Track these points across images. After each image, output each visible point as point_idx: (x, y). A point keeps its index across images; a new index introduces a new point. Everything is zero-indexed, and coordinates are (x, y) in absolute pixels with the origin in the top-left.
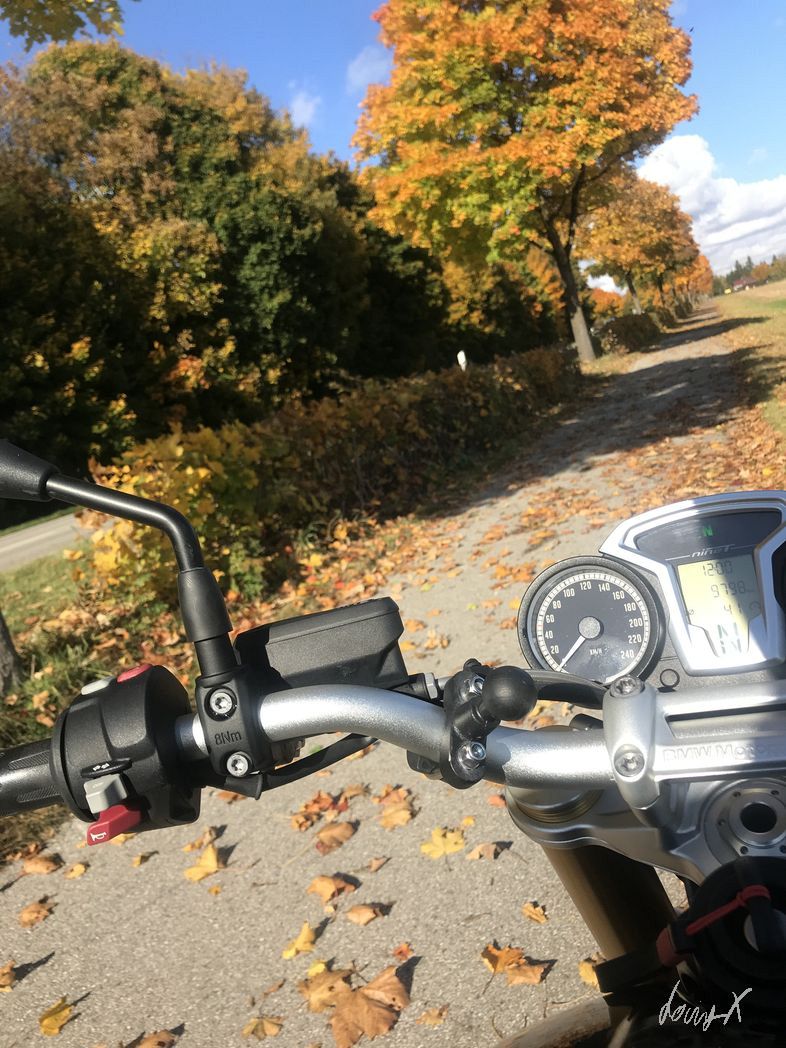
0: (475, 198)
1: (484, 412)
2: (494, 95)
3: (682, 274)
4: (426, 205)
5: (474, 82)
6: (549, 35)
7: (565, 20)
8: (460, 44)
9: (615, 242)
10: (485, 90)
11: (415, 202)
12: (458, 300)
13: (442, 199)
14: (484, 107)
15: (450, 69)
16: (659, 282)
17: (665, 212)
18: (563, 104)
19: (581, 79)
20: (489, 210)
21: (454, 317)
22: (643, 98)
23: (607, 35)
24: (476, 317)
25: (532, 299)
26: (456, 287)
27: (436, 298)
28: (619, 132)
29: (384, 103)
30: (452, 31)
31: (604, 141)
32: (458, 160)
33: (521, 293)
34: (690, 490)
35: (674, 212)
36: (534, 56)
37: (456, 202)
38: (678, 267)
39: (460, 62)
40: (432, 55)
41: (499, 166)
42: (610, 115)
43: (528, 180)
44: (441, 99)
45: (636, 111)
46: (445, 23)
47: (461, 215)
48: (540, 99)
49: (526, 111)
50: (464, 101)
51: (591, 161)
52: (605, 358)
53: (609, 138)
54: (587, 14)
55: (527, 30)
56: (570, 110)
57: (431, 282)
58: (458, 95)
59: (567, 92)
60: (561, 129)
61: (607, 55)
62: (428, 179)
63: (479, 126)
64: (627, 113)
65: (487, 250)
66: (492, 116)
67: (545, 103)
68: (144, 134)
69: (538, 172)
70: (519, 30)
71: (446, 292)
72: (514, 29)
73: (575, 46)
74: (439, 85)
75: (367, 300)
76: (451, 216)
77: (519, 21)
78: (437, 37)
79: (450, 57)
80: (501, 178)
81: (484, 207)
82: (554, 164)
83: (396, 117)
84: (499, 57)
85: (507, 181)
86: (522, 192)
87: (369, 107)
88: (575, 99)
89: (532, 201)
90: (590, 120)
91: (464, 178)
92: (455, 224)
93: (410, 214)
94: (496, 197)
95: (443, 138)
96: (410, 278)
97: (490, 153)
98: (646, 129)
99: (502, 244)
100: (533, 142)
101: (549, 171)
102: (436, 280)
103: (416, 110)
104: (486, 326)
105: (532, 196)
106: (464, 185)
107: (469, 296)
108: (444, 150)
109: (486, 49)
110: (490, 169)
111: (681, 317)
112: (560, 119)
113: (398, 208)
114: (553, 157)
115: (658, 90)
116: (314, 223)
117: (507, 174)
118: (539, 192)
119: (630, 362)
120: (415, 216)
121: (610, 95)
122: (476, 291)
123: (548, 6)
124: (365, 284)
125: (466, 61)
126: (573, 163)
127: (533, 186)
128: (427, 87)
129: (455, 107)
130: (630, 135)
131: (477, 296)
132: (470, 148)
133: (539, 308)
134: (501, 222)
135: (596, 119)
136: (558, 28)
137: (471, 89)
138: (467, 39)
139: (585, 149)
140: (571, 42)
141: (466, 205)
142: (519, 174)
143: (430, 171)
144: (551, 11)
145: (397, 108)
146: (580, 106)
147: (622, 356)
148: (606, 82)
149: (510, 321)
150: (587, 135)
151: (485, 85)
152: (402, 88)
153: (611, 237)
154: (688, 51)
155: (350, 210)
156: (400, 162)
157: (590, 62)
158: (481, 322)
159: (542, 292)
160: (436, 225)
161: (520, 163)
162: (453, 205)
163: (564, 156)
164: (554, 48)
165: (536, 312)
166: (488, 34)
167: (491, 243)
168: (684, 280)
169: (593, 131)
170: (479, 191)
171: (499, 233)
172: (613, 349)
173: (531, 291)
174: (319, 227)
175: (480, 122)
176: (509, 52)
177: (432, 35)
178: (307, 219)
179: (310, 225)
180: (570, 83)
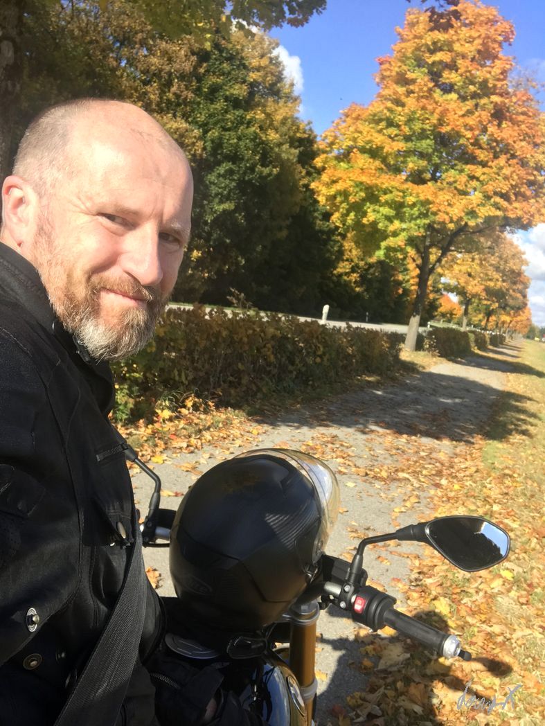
0: (386, 211)
1: (318, 360)
2: (430, 150)
3: (509, 314)
4: (352, 199)
5: (422, 135)
6: (484, 130)
7: (499, 125)
8: (424, 108)
9: (470, 275)
10: (426, 145)
11: (345, 194)
12: (347, 260)
13: (364, 200)
14: (422, 155)
15: (410, 121)
16: (489, 313)
17: (513, 271)
18: (472, 178)
19: (491, 167)
20: (392, 222)
21: (340, 270)
22: (526, 198)
23: (522, 148)
24: (354, 276)
25: (399, 283)
26: (350, 251)
27: (332, 253)
28: (499, 213)
29: (357, 118)
30: (422, 97)
31: (487, 215)
32: (386, 181)
33: (392, 276)
34: (407, 476)
35: (519, 274)
36: (468, 139)
37: (372, 207)
38: (508, 309)
39: (419, 120)
40: (403, 105)
41: (411, 198)
42: (498, 199)
43: (425, 215)
44: (396, 135)
45: (516, 205)
46: (421, 90)
47: (371, 216)
48: (458, 167)
49: (447, 170)
50: (410, 145)
51: (472, 223)
52: (422, 353)
53: (491, 214)
54: (516, 128)
55: (471, 121)
56: (475, 183)
57: (334, 241)
58: (407, 139)
59: (479, 171)
60: (464, 193)
61: (515, 161)
62: (361, 183)
63: (411, 165)
64: (511, 203)
65: (379, 248)
66: (423, 163)
67: (461, 171)
68: (189, 54)
69: (435, 214)
70: (466, 118)
71: (341, 253)
72: (463, 116)
73: (497, 145)
74: (398, 126)
75: (284, 233)
76: (365, 214)
77: (469, 112)
78: (412, 95)
79: (414, 112)
80: (409, 206)
81: (389, 219)
82: (447, 214)
83: (361, 132)
84: (445, 129)
85: (412, 209)
86: (418, 221)
87: (347, 116)
88: (481, 178)
89: (422, 230)
90: (484, 196)
91: (385, 194)
92: (365, 221)
93: (339, 199)
94: (400, 216)
95: (384, 160)
96: (322, 232)
97: (409, 185)
98: (519, 219)
99: (388, 249)
100: (441, 193)
101: (441, 217)
102: (338, 241)
103: (376, 135)
104: (358, 287)
105: (423, 227)
106: (383, 198)
107: (356, 260)
108: (381, 169)
109: (439, 120)
110: (404, 197)
111: (492, 344)
112: (466, 186)
113: (332, 191)
114: (449, 209)
115: (539, 197)
116: (275, 167)
117: (414, 205)
118: (430, 227)
119: (436, 363)
120: (341, 203)
121: (505, 187)
122: (362, 260)
123: (492, 111)
124: (288, 222)
125: (423, 120)
126: (461, 219)
127: (427, 221)
128: (390, 123)
129: (401, 145)
130: (506, 218)
131: (362, 264)
132: (398, 176)
133: (400, 291)
134: (395, 234)
135: (488, 197)
136: (492, 129)
137: (418, 139)
138: (430, 107)
139: (472, 213)
140: (496, 141)
141: (378, 212)
142: (422, 209)
143: (364, 179)
144: (492, 115)
145: (365, 127)
146: (483, 185)
147: (433, 356)
148: (506, 178)
149: (376, 291)
150: (478, 205)
151: (428, 141)
152: (375, 115)
153: (469, 270)
155: (303, 168)
156: (349, 162)
157: (502, 161)
158: (356, 282)
159: (408, 281)
160: (352, 215)
161: (427, 202)
162: (369, 208)
163: (456, 212)
164: (483, 139)
165: (397, 293)
166: (445, 112)
167: (383, 244)
168: (508, 319)
169: (484, 205)
170: (391, 207)
171: (391, 242)
172: (429, 350)
173: (400, 277)
174: (275, 171)
175: (413, 164)
176: (453, 129)
177: (409, 93)
178: (271, 162)
179: (270, 167)
180: (483, 167)
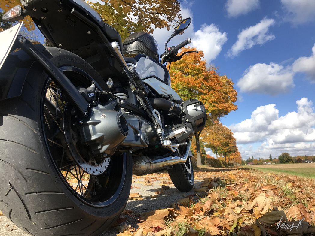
2: (187, 94)
3: (232, 155)
6: (203, 84)
7: (207, 82)
8: (181, 81)
14: (184, 96)
15: (178, 86)
16: (225, 154)
17: (228, 135)
18: (203, 99)
19: (209, 95)
22: (223, 103)
23: (217, 87)
28: (216, 108)
30: (180, 78)
31: (212, 110)
35: (231, 135)
36: (198, 87)
38: (231, 152)
39: (180, 85)
42: (214, 104)
45: (221, 105)
46: (179, 76)
48: (198, 97)
50: (180, 93)
52: (205, 165)
54: (213, 82)
55: (198, 81)
56: (205, 101)
58: (178, 92)
59: (205, 97)
61: (216, 91)
64: (219, 105)
70: (196, 81)
73: (208, 88)
77: (196, 79)
78: (176, 78)
79: (178, 83)
84: (190, 86)
88: (206, 99)
90: (209, 104)
98: (223, 110)
109: (187, 83)
115: (228, 102)
121: (215, 100)
125: (182, 85)
130: (219, 110)
135: (211, 104)
136: (205, 83)
137: (182, 91)
138: (183, 80)
140: (208, 86)
144: (204, 79)
147: (209, 166)
148: (215, 97)
150: (208, 107)
151: (185, 91)
153: (213, 138)
154: (236, 95)
157: (211, 92)
164: (203, 87)
166: (188, 80)
168: (233, 157)
169: (210, 107)
176: (192, 85)
180: (206, 95)
